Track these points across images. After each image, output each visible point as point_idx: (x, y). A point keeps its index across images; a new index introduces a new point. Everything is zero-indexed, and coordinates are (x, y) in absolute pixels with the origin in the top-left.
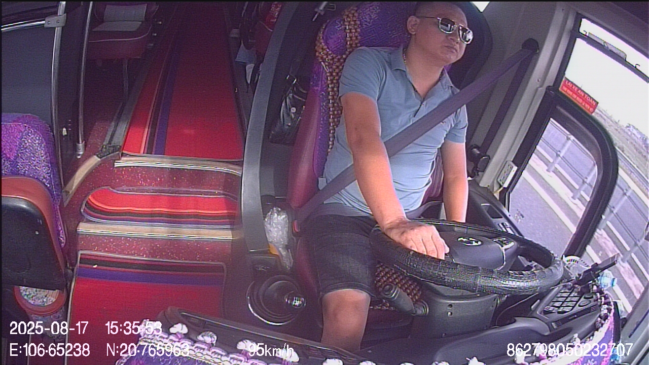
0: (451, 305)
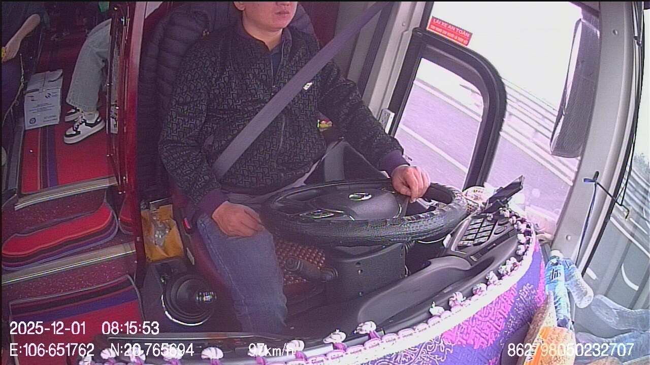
0: (358, 263)
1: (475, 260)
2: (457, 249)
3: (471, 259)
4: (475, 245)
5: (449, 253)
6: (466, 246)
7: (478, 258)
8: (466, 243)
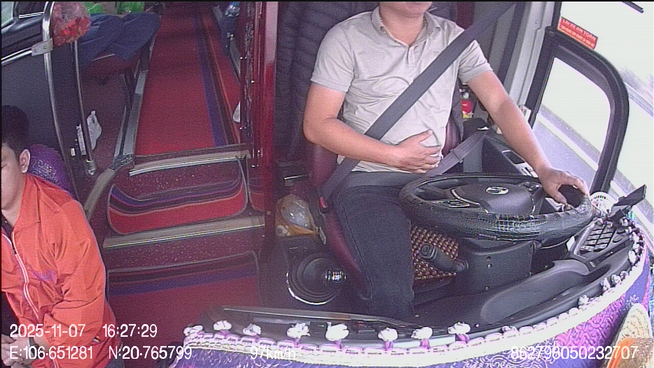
0: (489, 257)
1: (594, 266)
2: (579, 253)
3: (590, 264)
4: (595, 251)
5: (572, 256)
6: (587, 251)
7: (596, 264)
8: (587, 248)
